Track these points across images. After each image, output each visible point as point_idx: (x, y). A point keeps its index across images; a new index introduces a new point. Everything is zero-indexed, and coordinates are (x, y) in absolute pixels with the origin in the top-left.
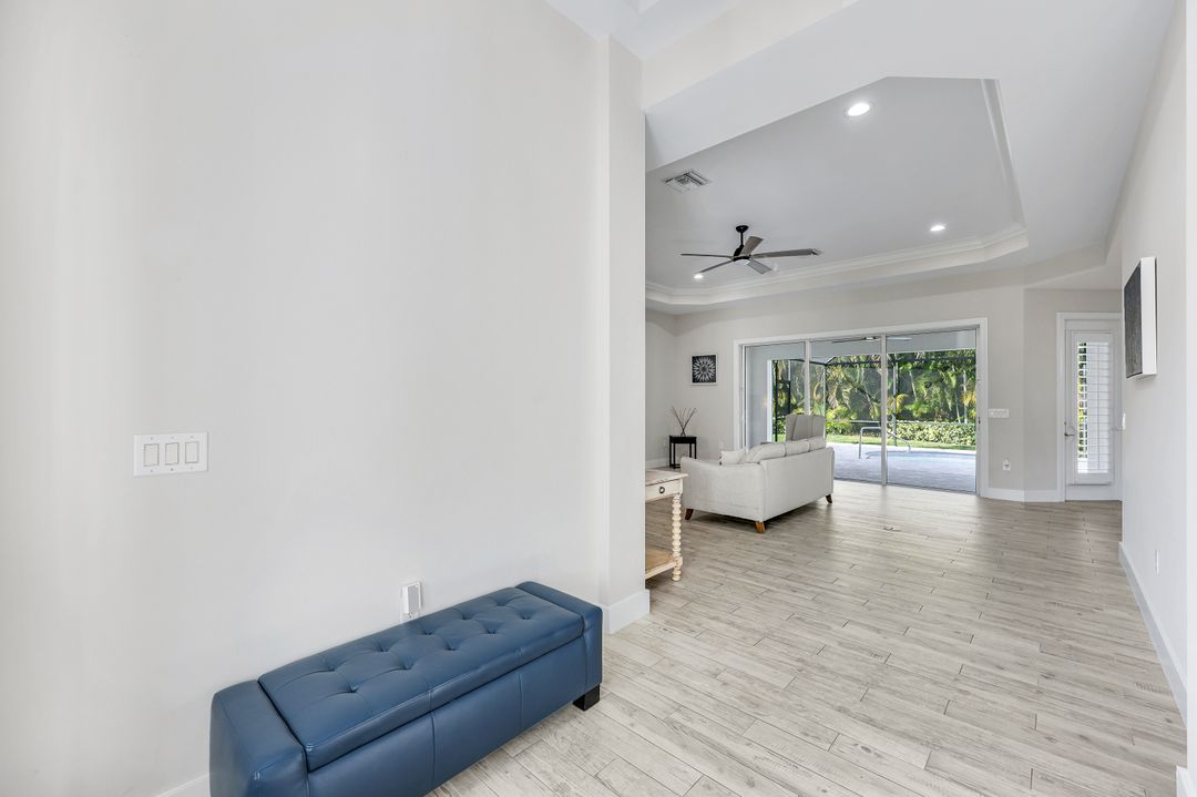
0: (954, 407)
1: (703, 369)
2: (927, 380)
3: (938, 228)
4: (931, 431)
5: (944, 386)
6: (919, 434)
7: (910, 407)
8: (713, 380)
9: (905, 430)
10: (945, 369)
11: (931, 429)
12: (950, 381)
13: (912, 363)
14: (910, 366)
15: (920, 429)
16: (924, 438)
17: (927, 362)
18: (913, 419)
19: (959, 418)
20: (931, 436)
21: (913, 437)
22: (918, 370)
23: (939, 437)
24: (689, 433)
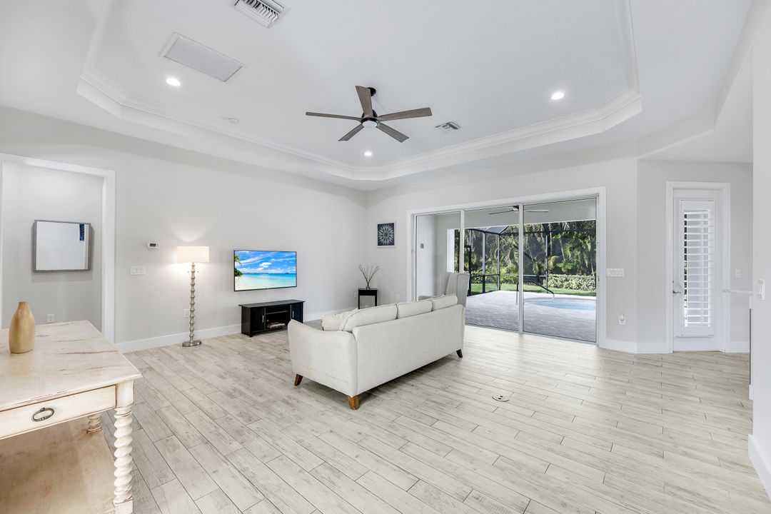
0: (589, 265)
1: (386, 235)
2: (571, 246)
3: (558, 96)
4: (574, 282)
5: (582, 250)
6: (566, 283)
7: (560, 265)
8: (392, 243)
9: (557, 281)
10: (584, 238)
11: (574, 280)
12: (587, 246)
13: (561, 233)
14: (559, 236)
15: (567, 280)
16: (569, 287)
17: (571, 233)
18: (562, 273)
19: (593, 273)
20: (574, 286)
21: (561, 286)
22: (565, 238)
23: (579, 286)
24: (373, 286)
